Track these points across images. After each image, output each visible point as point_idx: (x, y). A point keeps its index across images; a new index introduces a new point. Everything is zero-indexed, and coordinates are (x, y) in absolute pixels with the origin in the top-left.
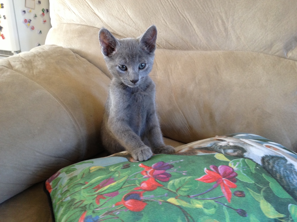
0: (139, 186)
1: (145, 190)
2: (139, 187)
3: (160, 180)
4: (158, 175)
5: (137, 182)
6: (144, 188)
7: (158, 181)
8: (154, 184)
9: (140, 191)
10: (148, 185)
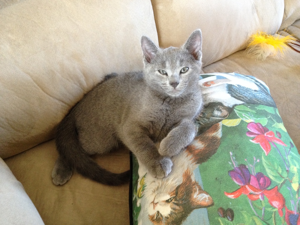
0: (276, 210)
1: (284, 205)
2: (279, 209)
3: (269, 186)
4: (260, 184)
5: (269, 209)
6: (280, 206)
7: (269, 188)
8: (274, 194)
9: (284, 211)
10: (276, 200)
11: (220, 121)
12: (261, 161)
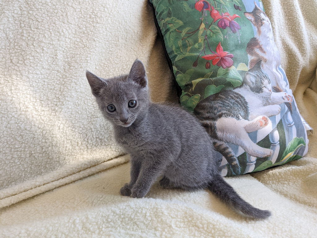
6: (213, 11)
11: (249, 71)
12: (224, 37)
